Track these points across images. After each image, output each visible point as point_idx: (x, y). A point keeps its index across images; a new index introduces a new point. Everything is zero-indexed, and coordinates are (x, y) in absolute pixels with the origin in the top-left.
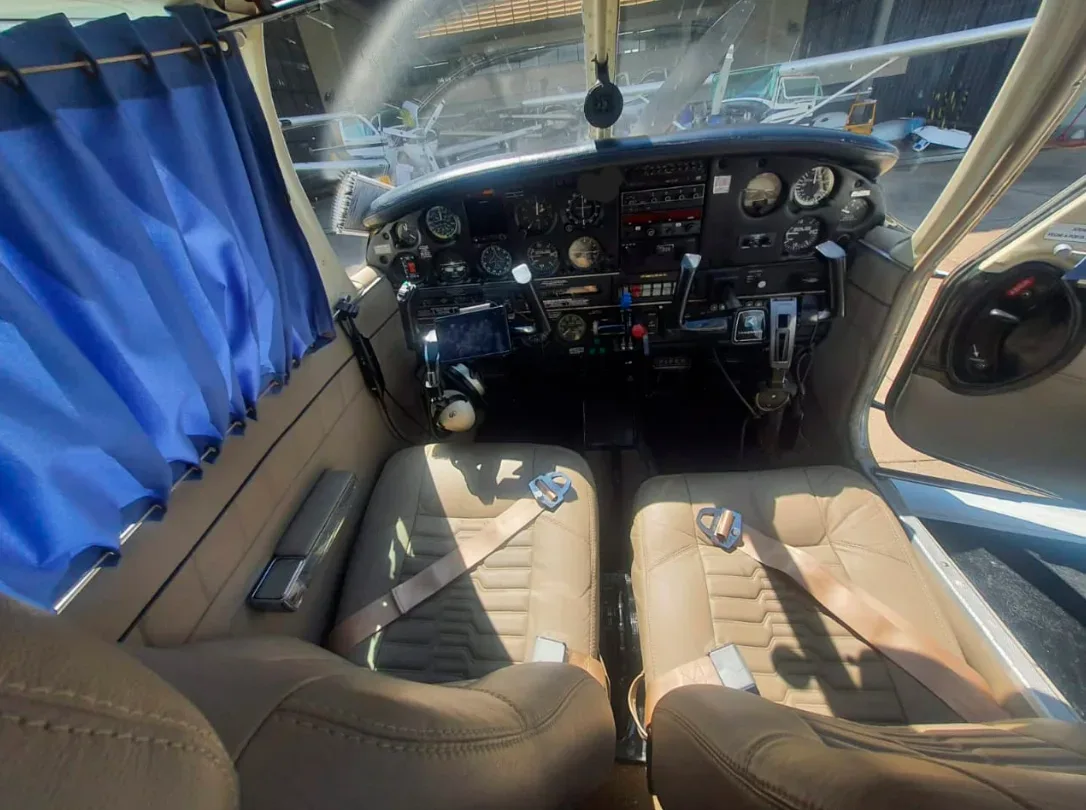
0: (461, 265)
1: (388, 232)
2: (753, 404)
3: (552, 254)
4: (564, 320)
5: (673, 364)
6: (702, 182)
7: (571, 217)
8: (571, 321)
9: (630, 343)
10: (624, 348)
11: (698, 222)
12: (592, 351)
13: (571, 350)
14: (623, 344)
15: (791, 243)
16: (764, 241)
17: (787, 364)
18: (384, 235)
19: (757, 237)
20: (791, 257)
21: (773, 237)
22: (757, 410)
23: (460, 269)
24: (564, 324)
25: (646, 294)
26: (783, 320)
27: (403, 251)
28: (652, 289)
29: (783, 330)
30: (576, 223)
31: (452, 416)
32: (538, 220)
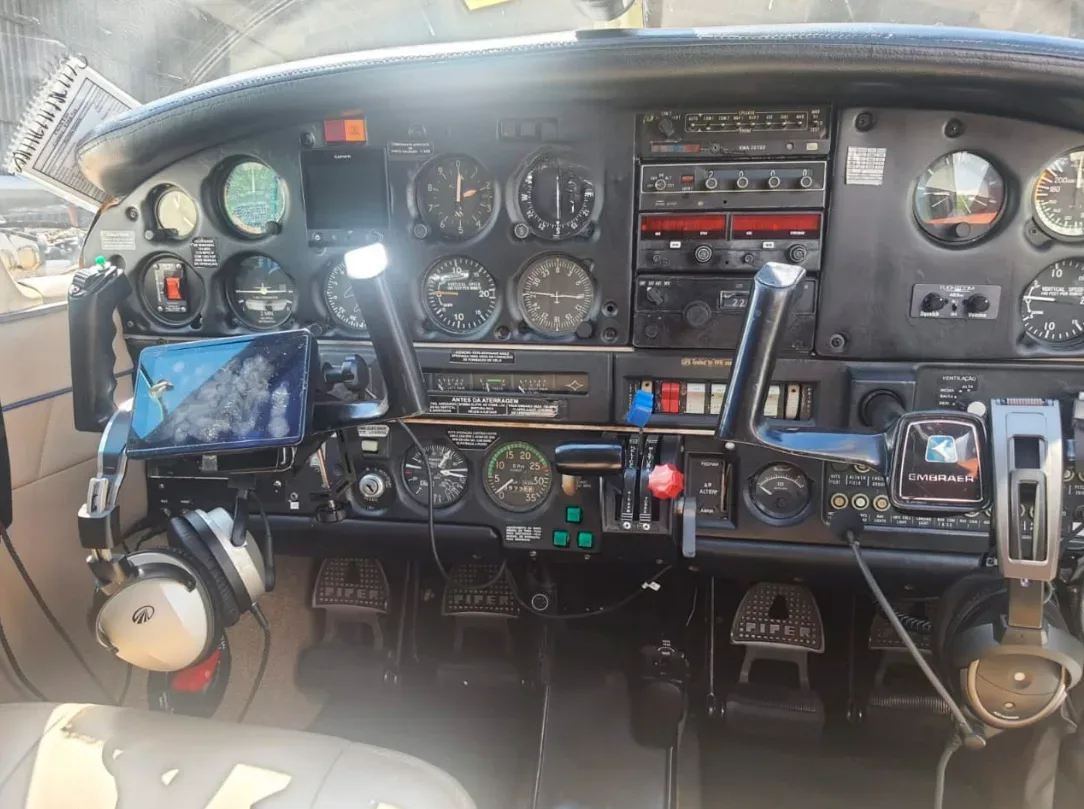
0: (282, 297)
1: (137, 207)
2: (961, 697)
3: (483, 294)
4: (502, 457)
5: (780, 636)
6: (823, 157)
7: (530, 214)
8: (517, 460)
9: (645, 515)
10: (627, 525)
11: (817, 244)
12: (561, 538)
13: (510, 530)
14: (628, 513)
15: (1038, 322)
16: (973, 304)
17: (1047, 568)
18: (129, 210)
19: (957, 292)
20: (1040, 350)
21: (993, 294)
22: (978, 722)
23: (279, 306)
24: (502, 465)
25: (695, 406)
26: (1028, 449)
27: (160, 248)
28: (708, 395)
29: (1028, 475)
30: (542, 226)
31: (140, 618)
32: (459, 214)
